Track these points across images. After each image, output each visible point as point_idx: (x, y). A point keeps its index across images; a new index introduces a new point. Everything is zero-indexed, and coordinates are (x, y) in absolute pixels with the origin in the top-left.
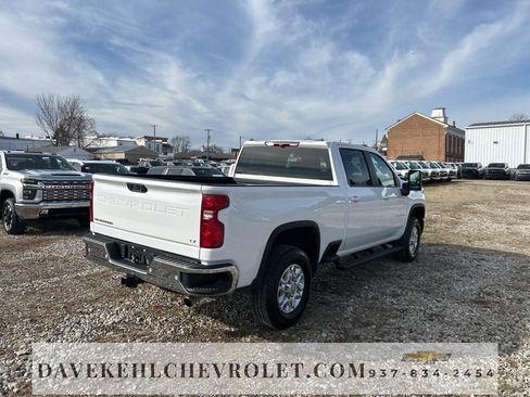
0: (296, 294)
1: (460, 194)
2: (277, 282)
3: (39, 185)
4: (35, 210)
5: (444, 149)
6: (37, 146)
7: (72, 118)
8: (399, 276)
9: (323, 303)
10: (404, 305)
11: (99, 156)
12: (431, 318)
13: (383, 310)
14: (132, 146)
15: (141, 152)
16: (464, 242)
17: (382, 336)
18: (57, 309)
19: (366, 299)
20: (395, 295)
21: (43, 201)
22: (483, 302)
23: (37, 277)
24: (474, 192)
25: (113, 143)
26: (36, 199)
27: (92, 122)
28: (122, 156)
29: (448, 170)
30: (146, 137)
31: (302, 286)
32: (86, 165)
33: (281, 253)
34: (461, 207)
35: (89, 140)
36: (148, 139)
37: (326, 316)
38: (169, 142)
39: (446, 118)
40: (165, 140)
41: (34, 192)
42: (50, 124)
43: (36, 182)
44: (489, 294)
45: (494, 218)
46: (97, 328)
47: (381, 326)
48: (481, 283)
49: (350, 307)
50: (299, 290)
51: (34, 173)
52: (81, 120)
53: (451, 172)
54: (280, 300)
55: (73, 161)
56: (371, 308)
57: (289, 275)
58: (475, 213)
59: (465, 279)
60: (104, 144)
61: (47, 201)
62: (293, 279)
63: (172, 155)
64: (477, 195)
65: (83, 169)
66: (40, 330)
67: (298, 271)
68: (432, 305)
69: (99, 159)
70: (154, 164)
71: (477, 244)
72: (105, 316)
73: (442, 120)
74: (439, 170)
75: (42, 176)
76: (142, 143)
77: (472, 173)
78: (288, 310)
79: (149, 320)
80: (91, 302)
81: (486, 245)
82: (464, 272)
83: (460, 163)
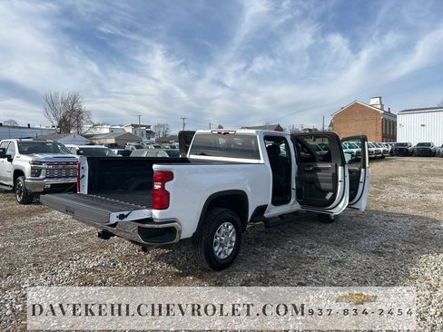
0: (228, 245)
1: (390, 169)
2: (213, 235)
3: (44, 166)
4: (41, 185)
5: (380, 132)
6: (45, 133)
7: (73, 110)
8: (319, 234)
9: (253, 253)
10: (317, 255)
11: (94, 141)
12: (334, 263)
13: (299, 258)
14: (121, 133)
15: (128, 137)
16: (381, 207)
17: (293, 276)
18: (54, 257)
19: (288, 250)
20: (311, 247)
21: (46, 178)
22: (380, 253)
23: (40, 235)
24: (402, 167)
25: (106, 130)
26: (41, 177)
27: (88, 113)
28: (113, 141)
29: (382, 149)
30: (132, 125)
31: (234, 239)
32: (81, 149)
33: (216, 214)
34: (387, 180)
35: (86, 128)
36: (135, 126)
37: (253, 262)
38: (152, 129)
39: (382, 105)
40: (149, 127)
41: (40, 170)
42: (55, 115)
43: (41, 163)
44: (386, 247)
45: (412, 188)
46: (81, 270)
47: (295, 269)
48: (383, 238)
49: (274, 255)
50: (231, 242)
51: (40, 157)
52: (80, 112)
53: (384, 151)
54: (216, 249)
55: (71, 146)
56: (290, 257)
57: (223, 230)
58: (397, 184)
59: (372, 235)
60: (98, 131)
61: (49, 178)
62: (227, 234)
63: (153, 139)
64: (404, 169)
65: (78, 153)
66: (40, 271)
67: (230, 227)
68: (338, 255)
69: (93, 144)
70: (138, 147)
71: (391, 209)
72: (88, 262)
73: (379, 106)
74: (373, 149)
75: (46, 158)
76: (129, 130)
77: (403, 151)
78: (222, 256)
79: (120, 264)
80: (79, 252)
81: (399, 210)
82: (372, 231)
83: (393, 143)
